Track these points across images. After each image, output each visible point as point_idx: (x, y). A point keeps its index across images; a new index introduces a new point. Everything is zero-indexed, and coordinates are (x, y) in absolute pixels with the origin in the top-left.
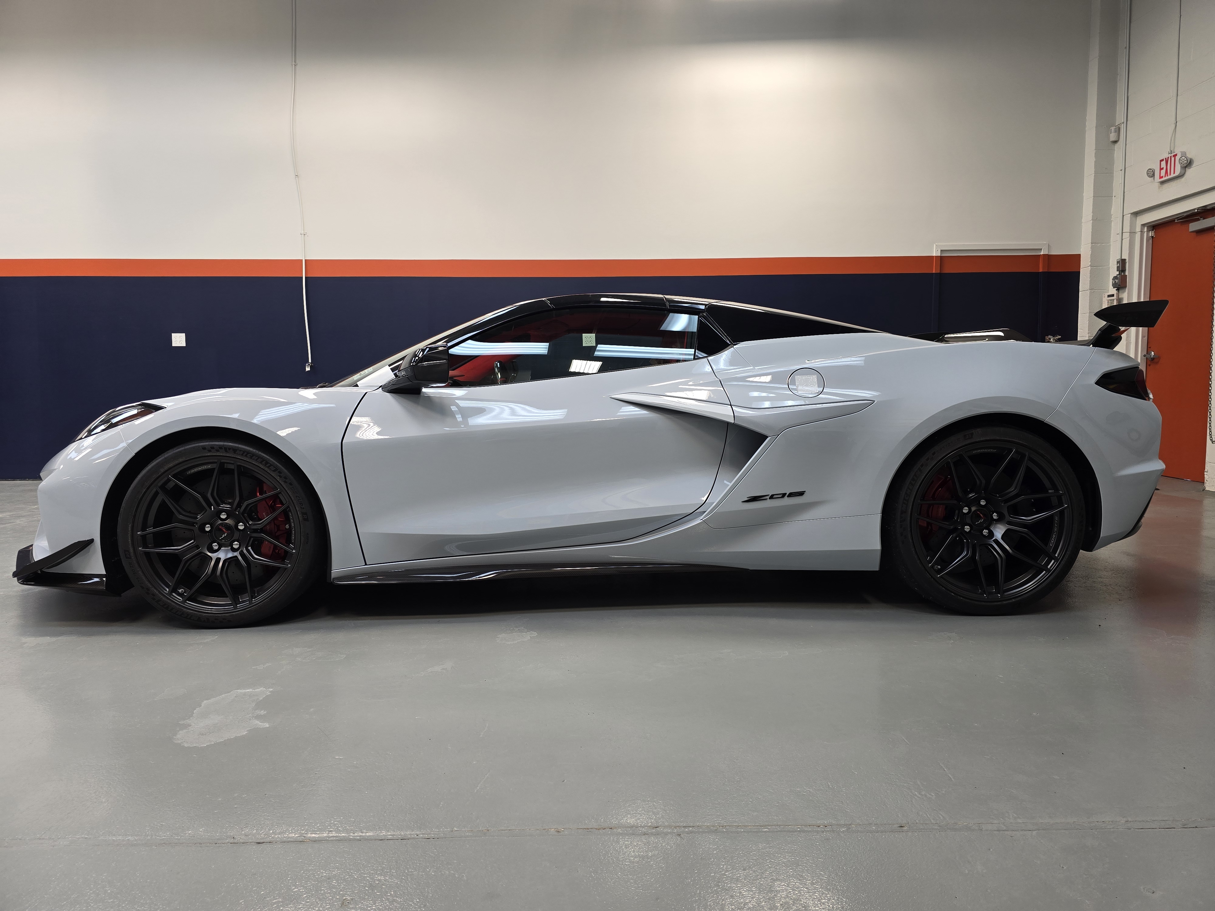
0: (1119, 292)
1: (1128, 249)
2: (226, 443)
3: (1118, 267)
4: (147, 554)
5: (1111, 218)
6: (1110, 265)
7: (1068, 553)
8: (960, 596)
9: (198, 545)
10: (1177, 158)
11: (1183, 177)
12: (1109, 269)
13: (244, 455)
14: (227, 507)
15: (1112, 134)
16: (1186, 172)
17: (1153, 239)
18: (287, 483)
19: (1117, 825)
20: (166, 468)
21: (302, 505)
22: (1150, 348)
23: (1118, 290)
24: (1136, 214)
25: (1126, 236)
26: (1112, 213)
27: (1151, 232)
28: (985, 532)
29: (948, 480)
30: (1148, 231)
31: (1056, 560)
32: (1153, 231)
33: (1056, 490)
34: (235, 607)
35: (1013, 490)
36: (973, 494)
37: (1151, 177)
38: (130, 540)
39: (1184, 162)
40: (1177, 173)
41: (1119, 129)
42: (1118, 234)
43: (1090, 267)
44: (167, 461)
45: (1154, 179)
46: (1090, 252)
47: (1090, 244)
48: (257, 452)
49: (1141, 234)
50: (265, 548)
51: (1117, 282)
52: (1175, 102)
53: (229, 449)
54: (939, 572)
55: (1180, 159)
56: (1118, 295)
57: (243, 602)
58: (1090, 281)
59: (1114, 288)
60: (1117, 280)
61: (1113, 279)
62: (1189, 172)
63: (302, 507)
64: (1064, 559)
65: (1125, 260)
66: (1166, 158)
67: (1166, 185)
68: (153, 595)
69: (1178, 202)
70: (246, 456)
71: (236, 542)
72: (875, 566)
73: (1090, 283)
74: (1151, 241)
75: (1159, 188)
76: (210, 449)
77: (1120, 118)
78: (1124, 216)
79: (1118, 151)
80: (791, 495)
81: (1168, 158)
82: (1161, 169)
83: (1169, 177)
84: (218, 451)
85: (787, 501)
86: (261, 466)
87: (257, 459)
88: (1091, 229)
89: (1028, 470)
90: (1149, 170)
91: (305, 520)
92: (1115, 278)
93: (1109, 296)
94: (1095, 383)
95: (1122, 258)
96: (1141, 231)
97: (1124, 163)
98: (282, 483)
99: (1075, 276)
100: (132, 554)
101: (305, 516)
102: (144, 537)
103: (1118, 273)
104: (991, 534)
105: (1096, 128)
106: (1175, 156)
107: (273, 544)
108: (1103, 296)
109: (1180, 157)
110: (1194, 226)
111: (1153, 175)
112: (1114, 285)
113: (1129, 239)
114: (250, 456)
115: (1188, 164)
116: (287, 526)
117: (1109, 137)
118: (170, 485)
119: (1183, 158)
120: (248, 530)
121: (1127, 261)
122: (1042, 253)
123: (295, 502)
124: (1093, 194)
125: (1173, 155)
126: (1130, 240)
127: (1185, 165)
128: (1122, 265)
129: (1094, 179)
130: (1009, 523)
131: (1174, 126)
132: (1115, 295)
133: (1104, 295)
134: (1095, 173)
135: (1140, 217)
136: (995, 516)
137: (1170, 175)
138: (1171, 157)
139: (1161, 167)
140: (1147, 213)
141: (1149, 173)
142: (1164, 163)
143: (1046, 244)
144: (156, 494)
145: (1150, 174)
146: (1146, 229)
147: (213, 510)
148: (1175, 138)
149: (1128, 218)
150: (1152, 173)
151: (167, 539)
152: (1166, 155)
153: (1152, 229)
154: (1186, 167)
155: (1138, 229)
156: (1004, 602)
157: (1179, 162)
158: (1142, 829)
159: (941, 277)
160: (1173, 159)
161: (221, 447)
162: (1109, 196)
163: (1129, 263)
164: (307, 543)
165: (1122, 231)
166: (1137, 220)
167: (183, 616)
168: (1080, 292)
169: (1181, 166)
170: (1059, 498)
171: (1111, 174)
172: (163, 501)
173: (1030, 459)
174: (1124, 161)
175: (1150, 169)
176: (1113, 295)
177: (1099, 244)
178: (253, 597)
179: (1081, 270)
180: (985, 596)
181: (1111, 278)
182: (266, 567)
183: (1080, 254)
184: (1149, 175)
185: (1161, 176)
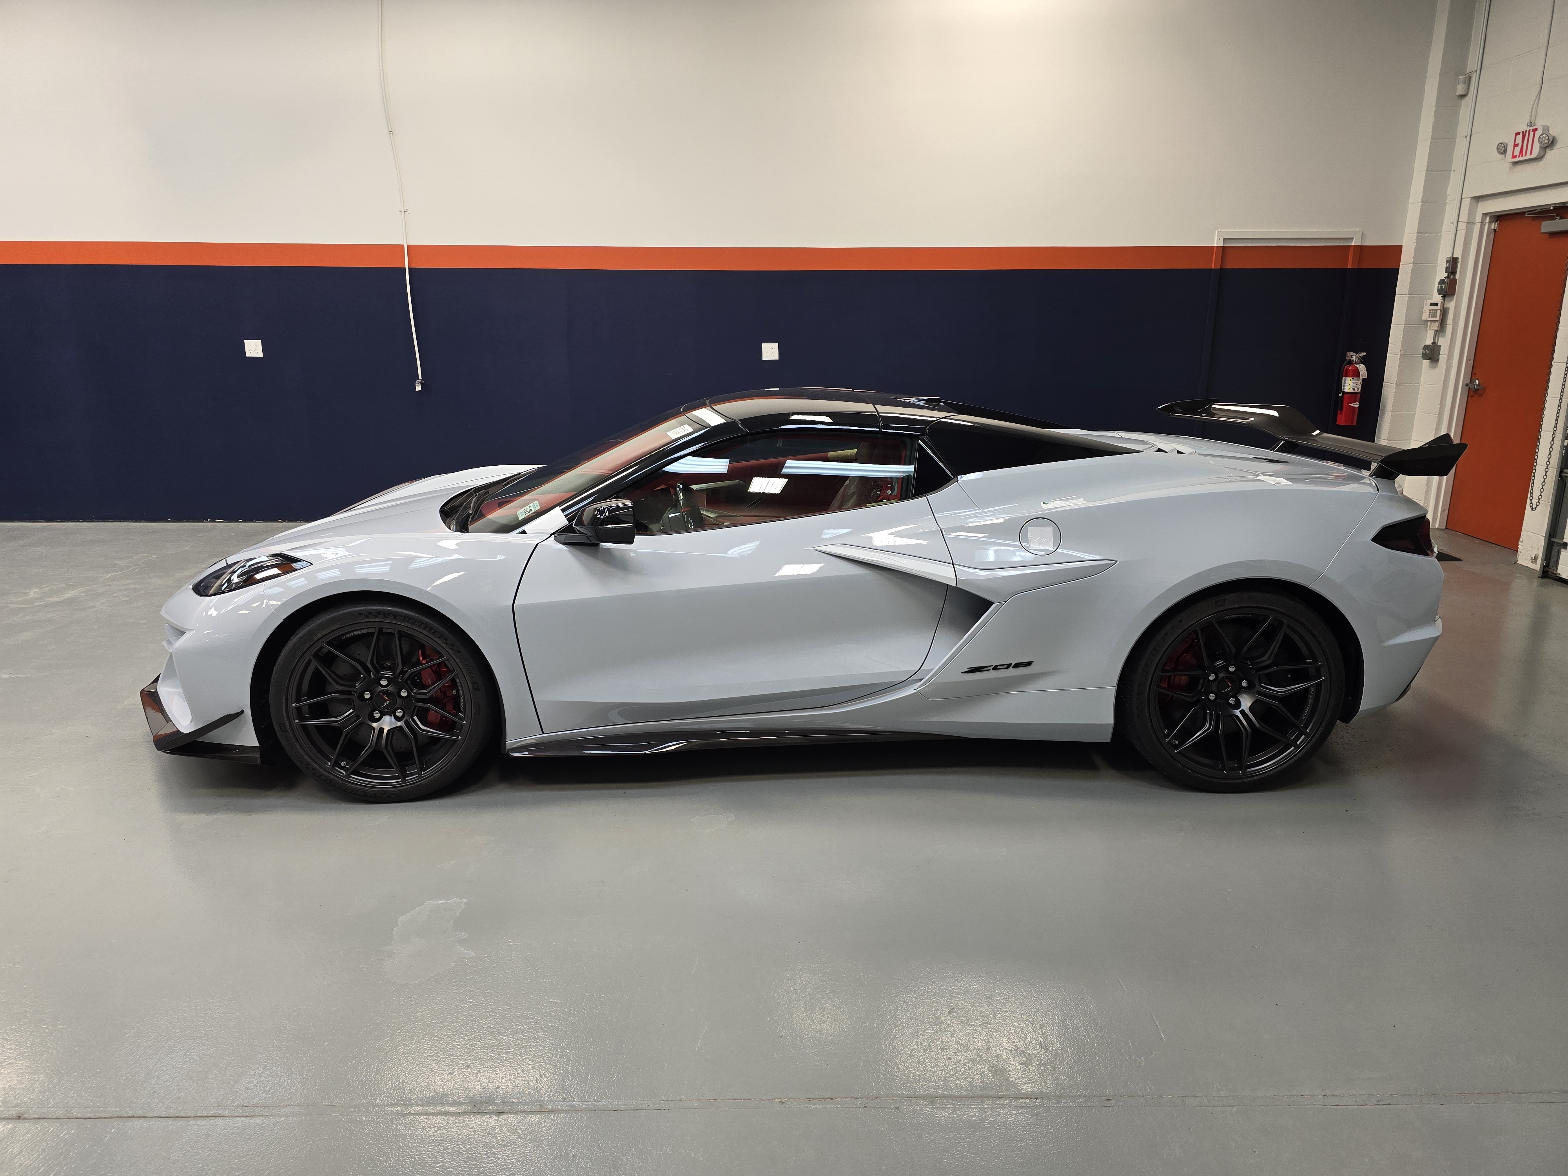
0: (1444, 300)
1: (1462, 245)
2: (385, 608)
3: (1447, 268)
4: (304, 727)
5: (1447, 199)
6: (1438, 262)
7: (1321, 728)
8: (1197, 773)
9: (358, 715)
10: (1538, 134)
11: (1541, 161)
12: (1437, 267)
13: (406, 620)
14: (389, 674)
15: (1459, 86)
16: (1546, 154)
17: (1496, 233)
18: (454, 650)
19: (1314, 1100)
20: (320, 635)
21: (472, 674)
22: (1475, 374)
23: (1444, 297)
24: (1478, 199)
25: (1462, 226)
26: (1448, 193)
27: (1494, 223)
28: (1232, 701)
29: (1195, 644)
30: (1490, 222)
31: (1307, 734)
32: (1496, 223)
33: (1316, 660)
34: (404, 781)
35: (1266, 660)
36: (1221, 661)
37: (1502, 154)
38: (284, 713)
39: (1544, 141)
40: (1534, 155)
41: (1470, 78)
42: (1452, 223)
43: (1412, 265)
44: (320, 627)
45: (1505, 156)
46: (1415, 244)
47: (1416, 234)
48: (420, 616)
49: (1481, 225)
50: (432, 717)
51: (1443, 287)
52: (1544, 54)
53: (389, 614)
54: (1176, 747)
55: (1540, 137)
56: (1443, 303)
57: (412, 774)
58: (1410, 283)
59: (1439, 294)
60: (1444, 285)
61: (1439, 284)
62: (1550, 154)
63: (472, 676)
64: (1316, 735)
65: (1457, 258)
66: (1523, 132)
67: (1519, 167)
68: (314, 769)
69: (1530, 191)
70: (408, 622)
71: (399, 710)
72: (1107, 738)
73: (1410, 286)
74: (1492, 236)
75: (1510, 170)
76: (368, 614)
77: (1472, 64)
78: (1463, 200)
79: (1466, 108)
80: (1017, 665)
81: (1526, 131)
82: (1516, 145)
83: (1524, 158)
84: (376, 616)
85: (1012, 672)
86: (424, 632)
87: (420, 625)
88: (1419, 214)
89: (1286, 637)
90: (1500, 145)
91: (477, 689)
92: (1442, 282)
93: (1432, 304)
94: (1372, 540)
95: (1454, 256)
96: (1482, 222)
97: (1470, 127)
98: (449, 651)
99: (1393, 274)
100: (288, 728)
101: (475, 685)
102: (299, 709)
103: (1446, 275)
104: (1238, 704)
105: (1440, 75)
106: (1535, 130)
107: (440, 714)
108: (1425, 303)
109: (1541, 133)
110: (1548, 226)
111: (1505, 152)
112: (1440, 291)
113: (1465, 231)
114: (412, 621)
115: (1550, 144)
116: (454, 692)
117: (1455, 90)
118: (325, 651)
119: (1544, 135)
120: (412, 699)
121: (1460, 260)
122: (1353, 244)
123: (463, 670)
124: (1427, 167)
125: (1533, 130)
126: (1466, 234)
127: (1546, 145)
128: (1453, 265)
129: (1430, 147)
130: (1260, 693)
131: (1539, 88)
132: (1439, 305)
133: (1426, 301)
134: (1432, 139)
135: (1482, 203)
136: (1244, 684)
137: (1526, 155)
138: (1530, 130)
139: (1516, 143)
140: (1491, 199)
141: (1499, 149)
142: (1519, 137)
143: (1360, 231)
144: (310, 661)
145: (1501, 149)
146: (1488, 218)
147: (372, 677)
148: (1538, 105)
149: (1466, 202)
150: (1504, 149)
151: (322, 710)
152: (1523, 127)
153: (1496, 219)
154: (1546, 148)
155: (1478, 218)
156: (1246, 780)
157: (1539, 141)
158: (1337, 1105)
159: (1222, 273)
160: (1532, 134)
161: (379, 613)
162: (1447, 170)
163: (1461, 263)
164: (479, 714)
165: (1458, 220)
166: (1479, 206)
167: (347, 791)
168: (1396, 296)
169: (1540, 146)
170: (1318, 669)
171: (1453, 140)
172: (317, 669)
173: (1289, 626)
174: (1470, 125)
175: (1502, 143)
176: (1436, 304)
177: (1428, 234)
178: (422, 769)
179: (1401, 266)
180: (1225, 772)
181: (1438, 281)
182: (435, 740)
183: (1402, 246)
184: (1499, 150)
185: (1514, 155)
